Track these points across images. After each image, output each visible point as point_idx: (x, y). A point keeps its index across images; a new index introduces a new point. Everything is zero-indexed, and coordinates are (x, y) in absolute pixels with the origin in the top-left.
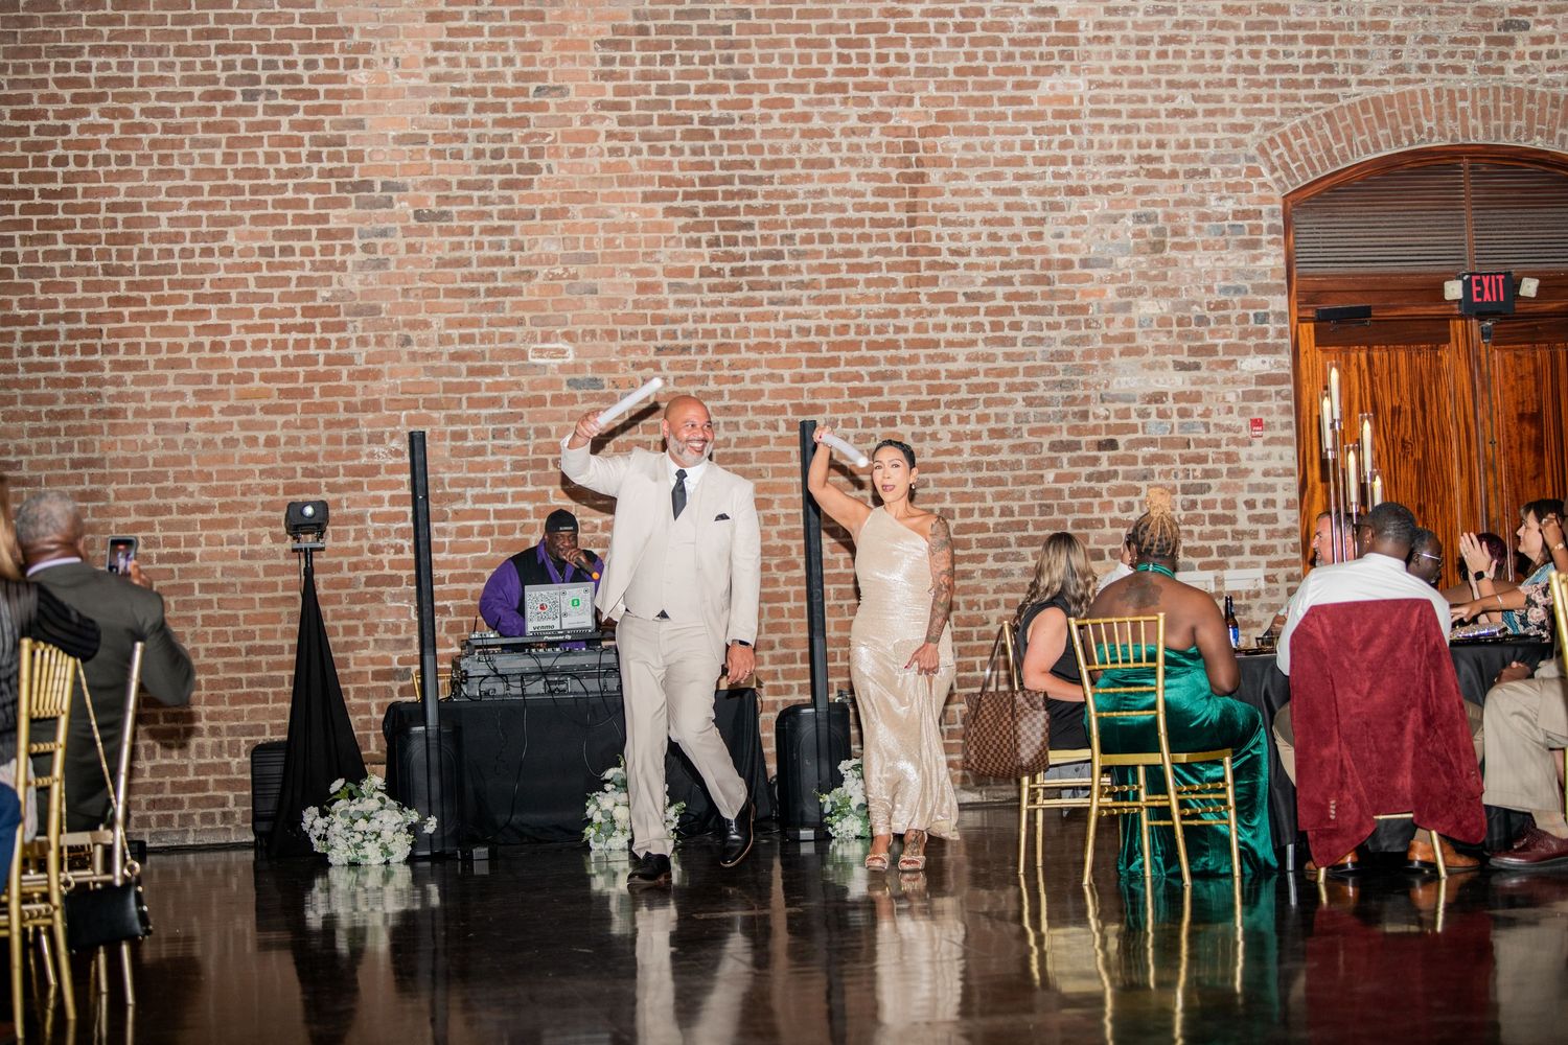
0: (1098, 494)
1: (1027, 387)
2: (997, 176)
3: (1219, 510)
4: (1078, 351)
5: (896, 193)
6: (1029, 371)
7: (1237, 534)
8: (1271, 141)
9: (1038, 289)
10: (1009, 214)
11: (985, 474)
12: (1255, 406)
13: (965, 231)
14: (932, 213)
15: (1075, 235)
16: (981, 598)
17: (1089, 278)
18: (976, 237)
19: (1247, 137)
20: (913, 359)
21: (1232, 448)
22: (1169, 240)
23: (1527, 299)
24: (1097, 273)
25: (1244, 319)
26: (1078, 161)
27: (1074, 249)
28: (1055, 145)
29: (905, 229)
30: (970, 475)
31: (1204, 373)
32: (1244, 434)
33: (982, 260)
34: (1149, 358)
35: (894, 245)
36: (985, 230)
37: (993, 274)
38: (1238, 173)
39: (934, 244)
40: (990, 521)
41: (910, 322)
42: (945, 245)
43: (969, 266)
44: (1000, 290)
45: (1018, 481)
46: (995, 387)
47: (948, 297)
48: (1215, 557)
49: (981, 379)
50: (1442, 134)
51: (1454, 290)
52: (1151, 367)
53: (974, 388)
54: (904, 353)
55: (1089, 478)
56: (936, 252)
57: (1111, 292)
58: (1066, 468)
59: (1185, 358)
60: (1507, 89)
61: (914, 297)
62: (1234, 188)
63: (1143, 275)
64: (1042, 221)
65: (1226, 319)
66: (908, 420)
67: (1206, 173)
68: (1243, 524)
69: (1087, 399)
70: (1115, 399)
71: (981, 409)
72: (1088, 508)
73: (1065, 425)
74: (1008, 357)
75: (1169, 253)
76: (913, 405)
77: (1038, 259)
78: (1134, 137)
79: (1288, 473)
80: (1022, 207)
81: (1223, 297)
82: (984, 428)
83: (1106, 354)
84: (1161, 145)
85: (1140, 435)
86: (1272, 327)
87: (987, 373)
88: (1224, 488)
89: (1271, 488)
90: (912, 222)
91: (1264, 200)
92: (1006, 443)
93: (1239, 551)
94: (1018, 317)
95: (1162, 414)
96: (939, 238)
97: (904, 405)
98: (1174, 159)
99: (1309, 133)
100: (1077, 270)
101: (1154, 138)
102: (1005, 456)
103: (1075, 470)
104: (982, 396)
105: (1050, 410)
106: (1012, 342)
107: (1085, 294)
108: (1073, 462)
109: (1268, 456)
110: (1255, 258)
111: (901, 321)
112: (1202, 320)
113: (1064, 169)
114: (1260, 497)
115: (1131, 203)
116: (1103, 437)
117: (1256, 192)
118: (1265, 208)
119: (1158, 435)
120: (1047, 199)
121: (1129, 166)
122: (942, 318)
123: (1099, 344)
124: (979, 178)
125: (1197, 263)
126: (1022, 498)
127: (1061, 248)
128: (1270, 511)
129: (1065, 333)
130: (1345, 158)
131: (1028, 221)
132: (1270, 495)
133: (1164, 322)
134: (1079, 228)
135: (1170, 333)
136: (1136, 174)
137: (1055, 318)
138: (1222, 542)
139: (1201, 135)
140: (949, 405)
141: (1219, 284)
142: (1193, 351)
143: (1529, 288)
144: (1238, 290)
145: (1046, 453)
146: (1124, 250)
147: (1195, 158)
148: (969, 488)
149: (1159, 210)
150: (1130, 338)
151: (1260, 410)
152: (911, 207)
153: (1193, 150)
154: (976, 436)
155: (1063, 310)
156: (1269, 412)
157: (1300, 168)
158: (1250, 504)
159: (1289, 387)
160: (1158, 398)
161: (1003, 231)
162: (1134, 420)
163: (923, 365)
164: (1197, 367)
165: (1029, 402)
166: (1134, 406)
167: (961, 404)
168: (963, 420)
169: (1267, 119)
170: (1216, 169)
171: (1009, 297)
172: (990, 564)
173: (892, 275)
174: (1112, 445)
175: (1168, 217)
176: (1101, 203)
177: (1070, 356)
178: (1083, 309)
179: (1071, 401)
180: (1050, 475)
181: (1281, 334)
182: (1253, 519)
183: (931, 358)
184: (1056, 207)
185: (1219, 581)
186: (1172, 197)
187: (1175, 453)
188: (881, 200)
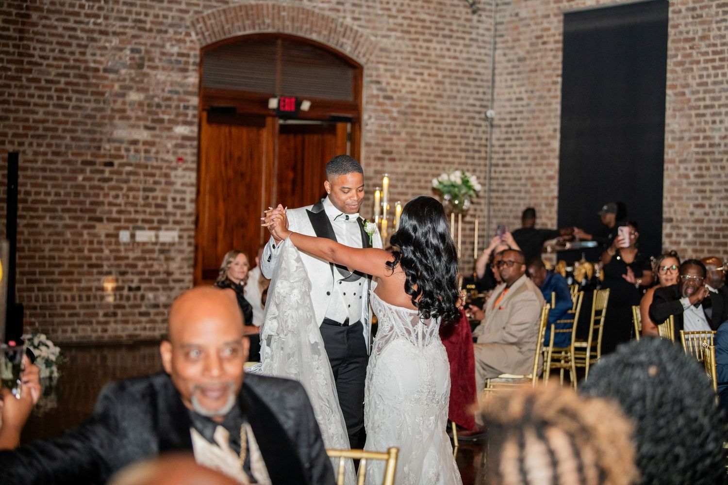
0: (102, 188)
1: (72, 131)
2: (66, 20)
3: (159, 201)
4: (99, 115)
5: (14, 22)
6: (74, 123)
7: (167, 214)
8: (197, 20)
9: (82, 81)
10: (70, 41)
11: (48, 174)
12: (180, 151)
13: (48, 47)
14: (31, 35)
15: (102, 55)
16: (42, 238)
17: (106, 78)
18: (53, 50)
19: (187, 16)
20: (17, 111)
21: (168, 171)
22: (147, 63)
23: (304, 112)
24: (111, 76)
25: (178, 107)
26: (106, 18)
27: (100, 63)
28: (96, 7)
29: (17, 42)
30: (40, 174)
31: (157, 132)
32: (174, 164)
33: (55, 63)
34: (132, 122)
35: (11, 50)
36: (58, 48)
37: (61, 71)
38: (181, 33)
39: (32, 51)
40: (49, 199)
41: (17, 92)
42: (37, 53)
43: (48, 66)
44: (63, 80)
45: (64, 179)
46: (56, 130)
47: (38, 80)
48: (155, 224)
49: (50, 125)
50: (274, 27)
51: (273, 103)
52: (133, 126)
53: (46, 129)
54: (12, 107)
55: (99, 180)
56: (32, 56)
57: (117, 87)
58: (88, 174)
59: (149, 124)
60: (303, 9)
61: (19, 79)
62: (179, 41)
63: (132, 80)
64: (86, 46)
65: (169, 106)
66: (12, 143)
67: (166, 32)
68: (170, 209)
69: (101, 140)
70: (115, 141)
71: (48, 140)
72: (97, 195)
73: (89, 152)
74: (64, 114)
75: (146, 70)
76: (15, 135)
77: (83, 66)
78: (134, 9)
79: (192, 185)
80: (77, 38)
81: (169, 95)
82: (49, 150)
83: (112, 118)
84: (146, 15)
85: (125, 160)
86: (191, 112)
87: (53, 122)
88: (162, 190)
89: (184, 192)
90: (21, 39)
91: (192, 49)
92: (60, 159)
93: (166, 222)
94: (70, 94)
95: (137, 151)
96: (35, 49)
97: (10, 135)
98: (152, 23)
99: (215, 18)
100: (101, 73)
101: (143, 11)
102: (59, 166)
103: (93, 176)
104: (50, 134)
105: (83, 144)
106: (67, 107)
107: (104, 86)
108: (92, 172)
109: (183, 176)
110: (186, 77)
111: (12, 90)
112: (159, 106)
113: (99, 21)
114: (178, 196)
115: (130, 43)
116: (107, 160)
117: (188, 44)
118: (192, 53)
119: (133, 161)
120: (90, 35)
121: (130, 23)
122: (32, 91)
123: (109, 112)
124: (57, 20)
125: (159, 77)
126: (65, 187)
127: (95, 62)
128: (182, 203)
129: (93, 105)
130: (230, 33)
131: (79, 46)
132: (183, 196)
133: (141, 104)
134: (104, 52)
135: (143, 111)
136: (133, 28)
137: (88, 97)
138: (160, 217)
139: (166, 13)
140: (33, 136)
141: (167, 88)
142: (154, 121)
143: (306, 106)
144: (177, 92)
145: (79, 166)
146: (124, 66)
147: (161, 23)
148: (40, 181)
149: (143, 48)
150: (124, 111)
151: (182, 153)
152: (21, 31)
153: (161, 19)
154: (45, 154)
155: (93, 93)
156: (186, 154)
157: (209, 35)
158: (174, 199)
159: (195, 143)
160: (135, 142)
161: (67, 49)
162: (123, 152)
163: (21, 115)
164: (154, 129)
165: (73, 139)
166: (124, 146)
167: (39, 137)
168: (39, 145)
169: (196, 8)
170: (171, 31)
171: (67, 83)
172: (48, 221)
173: (9, 66)
174: (111, 164)
175: (147, 52)
176: (115, 41)
177: (94, 117)
178: (103, 94)
179: (93, 140)
180: (80, 177)
181: (194, 116)
182: (175, 207)
183: (25, 112)
184: (94, 40)
185: (157, 237)
186: (149, 42)
187: (141, 171)
188: (6, 25)
